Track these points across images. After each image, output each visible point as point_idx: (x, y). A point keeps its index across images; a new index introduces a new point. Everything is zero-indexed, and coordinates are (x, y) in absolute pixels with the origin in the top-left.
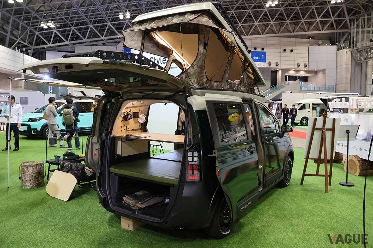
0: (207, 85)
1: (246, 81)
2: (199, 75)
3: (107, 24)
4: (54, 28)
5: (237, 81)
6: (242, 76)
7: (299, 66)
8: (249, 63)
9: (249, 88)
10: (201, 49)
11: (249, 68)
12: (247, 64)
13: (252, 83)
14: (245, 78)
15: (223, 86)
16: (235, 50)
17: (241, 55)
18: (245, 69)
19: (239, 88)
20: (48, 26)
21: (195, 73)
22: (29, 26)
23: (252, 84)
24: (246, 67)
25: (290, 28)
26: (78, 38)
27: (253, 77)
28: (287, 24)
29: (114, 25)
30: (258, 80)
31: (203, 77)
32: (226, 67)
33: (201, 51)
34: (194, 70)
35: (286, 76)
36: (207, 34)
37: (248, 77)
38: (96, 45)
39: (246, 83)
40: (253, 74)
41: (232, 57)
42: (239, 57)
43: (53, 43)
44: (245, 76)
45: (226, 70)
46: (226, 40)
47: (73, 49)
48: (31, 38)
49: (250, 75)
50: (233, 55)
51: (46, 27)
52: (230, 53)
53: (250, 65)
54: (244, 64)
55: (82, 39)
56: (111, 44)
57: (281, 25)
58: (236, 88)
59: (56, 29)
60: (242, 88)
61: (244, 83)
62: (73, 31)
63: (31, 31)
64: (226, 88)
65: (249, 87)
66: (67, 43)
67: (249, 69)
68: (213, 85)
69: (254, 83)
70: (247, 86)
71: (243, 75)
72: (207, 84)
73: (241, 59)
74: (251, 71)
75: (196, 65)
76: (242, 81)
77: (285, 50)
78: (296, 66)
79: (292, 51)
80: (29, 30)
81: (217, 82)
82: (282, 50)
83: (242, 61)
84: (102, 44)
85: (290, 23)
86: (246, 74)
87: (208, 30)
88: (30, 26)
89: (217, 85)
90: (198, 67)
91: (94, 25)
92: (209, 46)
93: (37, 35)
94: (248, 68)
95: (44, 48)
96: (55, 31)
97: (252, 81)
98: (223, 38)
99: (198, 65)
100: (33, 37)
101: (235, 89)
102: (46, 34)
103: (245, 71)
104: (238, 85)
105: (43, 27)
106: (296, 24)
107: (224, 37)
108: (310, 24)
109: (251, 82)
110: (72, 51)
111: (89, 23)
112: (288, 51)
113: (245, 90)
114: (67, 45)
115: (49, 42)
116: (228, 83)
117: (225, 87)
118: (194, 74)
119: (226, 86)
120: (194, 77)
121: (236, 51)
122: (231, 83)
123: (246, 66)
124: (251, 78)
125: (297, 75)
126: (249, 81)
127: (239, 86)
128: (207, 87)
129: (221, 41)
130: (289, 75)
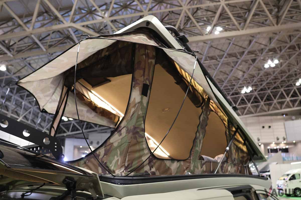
0: (153, 170)
1: (235, 155)
2: (129, 147)
5: (220, 158)
6: (228, 148)
7: (278, 139)
8: (236, 127)
9: (241, 167)
10: (136, 95)
11: (237, 134)
12: (234, 129)
13: (246, 159)
14: (234, 151)
15: (192, 168)
16: (211, 105)
17: (222, 114)
18: (232, 136)
19: (224, 168)
21: (121, 145)
23: (244, 160)
24: (233, 133)
25: (265, 108)
27: (244, 149)
28: (262, 106)
30: (253, 153)
31: (141, 153)
32: (196, 134)
33: (135, 99)
34: (121, 137)
35: (268, 150)
36: (149, 70)
37: (238, 149)
39: (235, 158)
40: (244, 144)
41: (207, 115)
42: (220, 117)
43: (72, 131)
44: (233, 148)
45: (196, 138)
46: (192, 86)
49: (241, 146)
50: (208, 113)
52: (202, 108)
53: (239, 130)
54: (229, 128)
57: (257, 107)
58: (220, 169)
60: (229, 168)
61: (233, 159)
64: (198, 171)
65: (241, 165)
67: (237, 136)
68: (169, 168)
69: (248, 159)
70: (237, 164)
71: (229, 146)
72: (151, 167)
73: (222, 120)
74: (241, 139)
75: (125, 128)
76: (229, 155)
77: (263, 127)
78: (276, 140)
79: (270, 127)
81: (178, 161)
82: (261, 127)
83: (224, 124)
85: (265, 104)
86: (235, 144)
87: (151, 62)
89: (178, 168)
90: (128, 132)
92: (153, 92)
94: (235, 134)
95: (64, 136)
97: (245, 155)
98: (186, 83)
99: (129, 127)
101: (218, 172)
102: (66, 125)
103: (231, 139)
104: (223, 163)
106: (270, 105)
107: (188, 82)
108: (281, 103)
109: (243, 157)
112: (266, 127)
113: (235, 171)
115: (68, 130)
116: (203, 162)
117: (198, 169)
118: (119, 146)
119: (200, 167)
120: (119, 152)
121: (213, 106)
122: (210, 162)
123: (232, 131)
124: (242, 151)
125: (278, 147)
126: (241, 155)
127: (225, 165)
128: (154, 173)
129: (181, 87)
130: (271, 148)
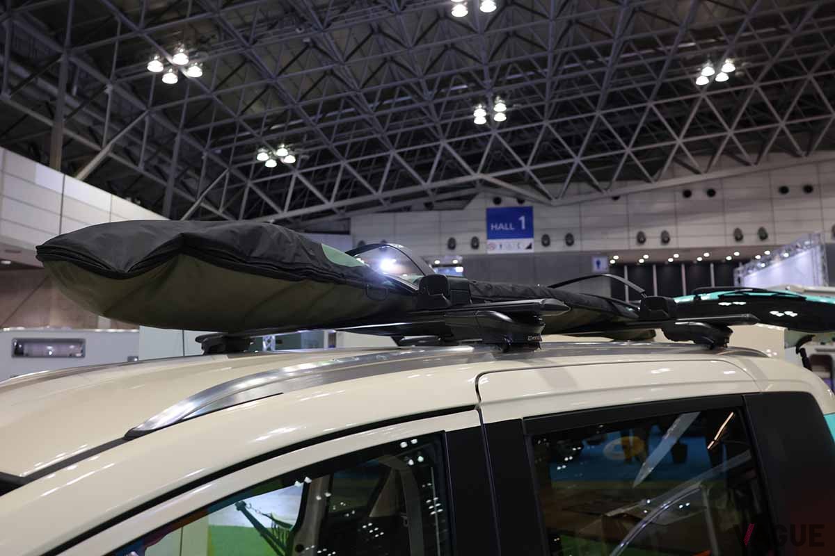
3: (437, 143)
4: (294, 165)
20: (278, 160)
22: (227, 163)
26: (359, 190)
29: (456, 146)
38: (408, 209)
47: (344, 226)
48: (234, 198)
51: (271, 164)
55: (370, 193)
56: (447, 204)
59: (300, 169)
62: (346, 172)
63: (233, 179)
66: (329, 205)
80: (228, 175)
84: (423, 207)
88: (230, 162)
91: (402, 150)
93: (250, 189)
96: (296, 174)
100: (238, 194)
105: (264, 162)
110: (342, 229)
111: (387, 144)
114: (330, 212)
